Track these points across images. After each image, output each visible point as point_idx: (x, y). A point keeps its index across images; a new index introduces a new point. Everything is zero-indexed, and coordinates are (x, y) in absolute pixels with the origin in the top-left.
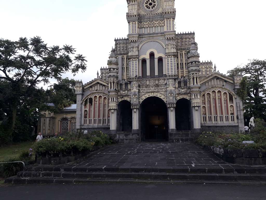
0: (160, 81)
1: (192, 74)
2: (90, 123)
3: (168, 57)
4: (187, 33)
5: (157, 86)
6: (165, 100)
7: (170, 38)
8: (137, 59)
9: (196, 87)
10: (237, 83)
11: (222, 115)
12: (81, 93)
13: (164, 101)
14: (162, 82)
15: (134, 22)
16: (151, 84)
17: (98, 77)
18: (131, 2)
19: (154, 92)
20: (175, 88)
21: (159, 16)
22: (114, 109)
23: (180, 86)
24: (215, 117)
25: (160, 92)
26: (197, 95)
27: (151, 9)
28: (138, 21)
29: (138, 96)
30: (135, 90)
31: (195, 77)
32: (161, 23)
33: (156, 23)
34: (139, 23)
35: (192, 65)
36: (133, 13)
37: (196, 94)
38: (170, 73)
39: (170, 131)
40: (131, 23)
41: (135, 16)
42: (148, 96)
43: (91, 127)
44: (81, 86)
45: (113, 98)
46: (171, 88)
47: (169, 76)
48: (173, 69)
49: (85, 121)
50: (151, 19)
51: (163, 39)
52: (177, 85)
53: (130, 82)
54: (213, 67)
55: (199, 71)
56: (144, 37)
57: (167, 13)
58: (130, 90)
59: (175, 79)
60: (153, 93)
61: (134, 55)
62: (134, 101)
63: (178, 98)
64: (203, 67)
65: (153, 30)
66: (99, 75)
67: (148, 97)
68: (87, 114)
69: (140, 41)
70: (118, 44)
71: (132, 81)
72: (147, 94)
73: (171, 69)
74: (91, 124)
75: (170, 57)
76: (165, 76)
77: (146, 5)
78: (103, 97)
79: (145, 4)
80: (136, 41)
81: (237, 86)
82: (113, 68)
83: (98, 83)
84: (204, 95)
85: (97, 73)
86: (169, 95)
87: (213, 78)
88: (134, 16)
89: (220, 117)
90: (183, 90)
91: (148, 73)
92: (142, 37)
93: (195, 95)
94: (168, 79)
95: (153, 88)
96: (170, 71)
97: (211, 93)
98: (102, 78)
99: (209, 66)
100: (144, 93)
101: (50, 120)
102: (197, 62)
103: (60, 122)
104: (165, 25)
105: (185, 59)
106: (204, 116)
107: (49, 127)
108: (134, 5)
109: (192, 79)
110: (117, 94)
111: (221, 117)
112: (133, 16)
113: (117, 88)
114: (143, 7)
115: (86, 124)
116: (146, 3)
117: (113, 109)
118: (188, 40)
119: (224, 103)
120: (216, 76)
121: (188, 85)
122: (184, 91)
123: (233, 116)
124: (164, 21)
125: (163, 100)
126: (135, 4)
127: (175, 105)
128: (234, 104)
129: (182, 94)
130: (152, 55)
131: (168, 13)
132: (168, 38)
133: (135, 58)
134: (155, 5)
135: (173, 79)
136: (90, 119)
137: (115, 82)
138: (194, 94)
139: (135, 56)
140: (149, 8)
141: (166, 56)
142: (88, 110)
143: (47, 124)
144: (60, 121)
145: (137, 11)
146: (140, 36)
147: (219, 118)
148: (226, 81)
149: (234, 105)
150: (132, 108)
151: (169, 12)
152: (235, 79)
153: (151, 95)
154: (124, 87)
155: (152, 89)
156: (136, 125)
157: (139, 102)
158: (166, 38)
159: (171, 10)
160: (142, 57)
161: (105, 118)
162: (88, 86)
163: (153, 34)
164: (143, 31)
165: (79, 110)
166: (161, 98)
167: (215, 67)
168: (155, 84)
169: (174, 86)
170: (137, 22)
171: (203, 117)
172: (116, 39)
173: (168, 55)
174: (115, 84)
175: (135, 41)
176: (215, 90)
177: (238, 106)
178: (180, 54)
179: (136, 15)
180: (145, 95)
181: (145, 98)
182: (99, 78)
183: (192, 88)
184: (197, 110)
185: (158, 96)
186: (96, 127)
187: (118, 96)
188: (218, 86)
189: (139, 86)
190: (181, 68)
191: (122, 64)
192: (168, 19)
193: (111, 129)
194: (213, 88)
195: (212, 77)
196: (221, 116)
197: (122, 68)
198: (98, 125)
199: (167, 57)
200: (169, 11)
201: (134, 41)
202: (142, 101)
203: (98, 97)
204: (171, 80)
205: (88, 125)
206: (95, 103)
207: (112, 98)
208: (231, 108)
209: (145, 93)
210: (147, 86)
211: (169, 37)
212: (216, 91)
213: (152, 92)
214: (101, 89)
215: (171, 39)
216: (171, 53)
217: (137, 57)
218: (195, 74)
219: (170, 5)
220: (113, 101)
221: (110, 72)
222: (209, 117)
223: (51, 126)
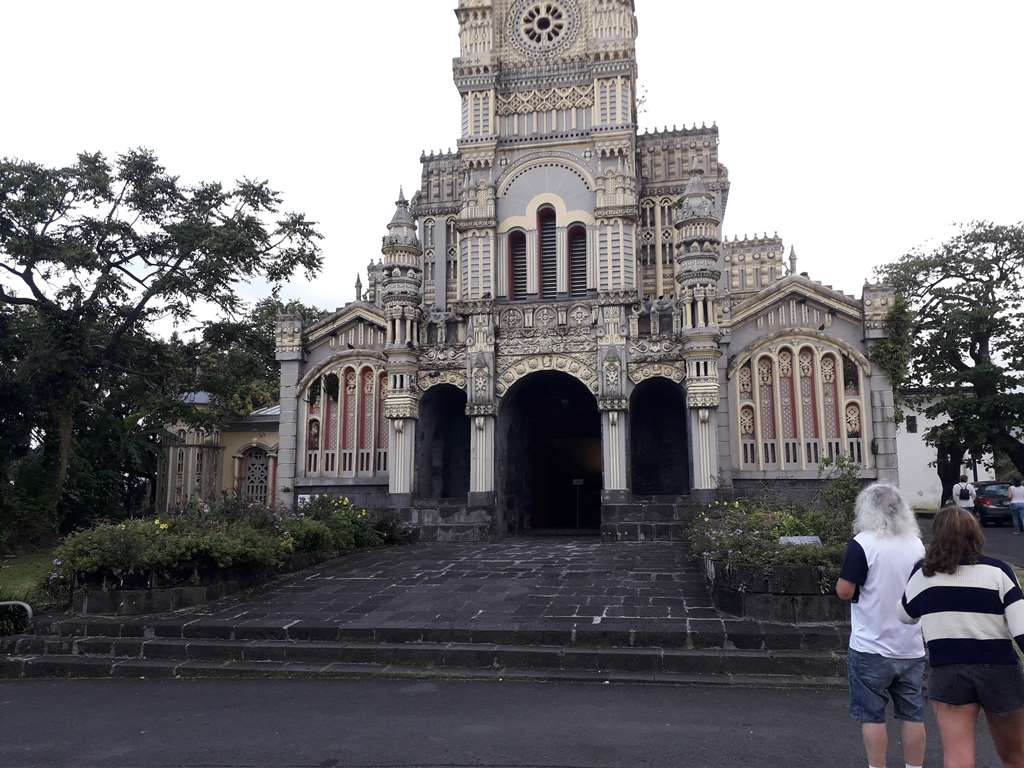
0: (574, 314)
1: (690, 287)
2: (327, 469)
3: (602, 222)
4: (689, 128)
5: (563, 330)
6: (590, 385)
7: (612, 151)
8: (489, 230)
9: (700, 337)
10: (875, 318)
11: (815, 440)
12: (296, 355)
13: (588, 385)
14: (579, 316)
15: (481, 92)
16: (540, 325)
17: (359, 298)
18: (471, 18)
19: (550, 354)
20: (628, 338)
21: (574, 67)
22: (404, 419)
23: (644, 333)
24: (787, 445)
25: (574, 355)
26: (706, 364)
27: (545, 41)
28: (496, 89)
29: (492, 369)
30: (482, 346)
31: (700, 296)
32: (581, 96)
33: (564, 96)
34: (500, 97)
35: (688, 255)
36: (478, 61)
37: (702, 363)
38: (610, 281)
39: (605, 498)
40: (470, 97)
41: (486, 69)
42: (529, 370)
43: (331, 483)
44: (296, 330)
45: (402, 377)
46: (612, 339)
47: (607, 294)
48: (622, 269)
49: (311, 463)
50: (544, 82)
51: (588, 154)
52: (634, 330)
53: (465, 317)
54: (786, 258)
55: (716, 275)
56: (518, 149)
57: (602, 56)
58: (465, 346)
59: (628, 307)
60: (547, 359)
61: (478, 216)
62: (478, 387)
63: (640, 376)
64: (749, 258)
65: (551, 123)
66: (363, 292)
67: (530, 374)
68: (317, 435)
69: (504, 162)
70: (432, 172)
71: (472, 314)
72: (525, 362)
73: (615, 269)
74: (332, 470)
75: (612, 222)
76: (592, 293)
77: (529, 26)
78: (376, 373)
79: (522, 21)
80: (487, 163)
81: (875, 328)
82: (402, 264)
83: (360, 319)
84: (748, 364)
85: (356, 281)
86: (606, 364)
87: (785, 300)
88: (482, 69)
89: (809, 445)
90: (656, 348)
91: (532, 285)
92: (509, 150)
93: (698, 364)
94: (602, 306)
95: (549, 339)
96: (610, 275)
97: (775, 357)
98: (372, 300)
99: (771, 255)
100: (515, 358)
101: (200, 457)
102: (707, 244)
103: (237, 461)
104: (593, 104)
105: (662, 229)
106: (749, 442)
107: (198, 481)
108: (480, 27)
109: (689, 307)
110: (415, 361)
111: (812, 446)
112: (478, 71)
113: (418, 340)
114: (516, 34)
115: (315, 470)
116: (527, 21)
117: (401, 418)
118: (691, 154)
119: (826, 395)
120: (794, 293)
121: (674, 329)
122: (658, 351)
123: (859, 444)
124: (591, 87)
125: (585, 382)
126: (486, 23)
127: (624, 401)
128: (860, 399)
129: (653, 362)
130: (547, 215)
131: (607, 56)
132: (604, 153)
133: (483, 228)
134: (560, 27)
135: (620, 305)
136: (327, 455)
137: (410, 316)
138: (695, 363)
139: (483, 219)
140: (538, 40)
141: (596, 219)
142: (320, 420)
143: (190, 469)
144: (239, 458)
145: (492, 52)
146: (503, 144)
147: (802, 451)
148: (833, 312)
149: (863, 400)
150: (467, 413)
151: (611, 55)
152: (868, 302)
153: (542, 365)
154: (441, 334)
155: (544, 343)
156: (482, 475)
157: (496, 391)
158: (600, 152)
159: (615, 45)
160: (508, 224)
161: (382, 451)
162: (323, 332)
163: (551, 137)
164: (515, 127)
165: (291, 418)
166: (577, 375)
167: (792, 259)
168: (555, 322)
169: (624, 334)
170: (491, 94)
171: (745, 446)
172: (428, 154)
173: (604, 216)
174: (408, 323)
175: (483, 166)
176: (792, 343)
177: (877, 403)
179: (490, 69)
180: (520, 367)
181: (518, 377)
182: (362, 299)
183: (689, 339)
184: (704, 422)
185: (566, 370)
186: (351, 483)
187: (421, 368)
188: (804, 329)
189: (497, 333)
190: (664, 262)
191: (447, 248)
192: (607, 79)
193: (391, 491)
194: (780, 336)
195: (781, 296)
196: (812, 441)
197: (449, 263)
198: (357, 475)
199: (598, 222)
200: (611, 49)
201: (479, 163)
202: (508, 386)
203: (358, 371)
204: (611, 309)
205: (321, 477)
206: (349, 392)
207: (398, 376)
208: (852, 412)
209: (520, 358)
210: (527, 333)
211: (607, 147)
212: (796, 350)
213: (543, 355)
214: (370, 341)
215: (617, 154)
216: (613, 208)
217: (494, 223)
218: (701, 285)
219: (615, 28)
220: (402, 386)
221: (389, 282)
222: (766, 445)
223: (203, 478)
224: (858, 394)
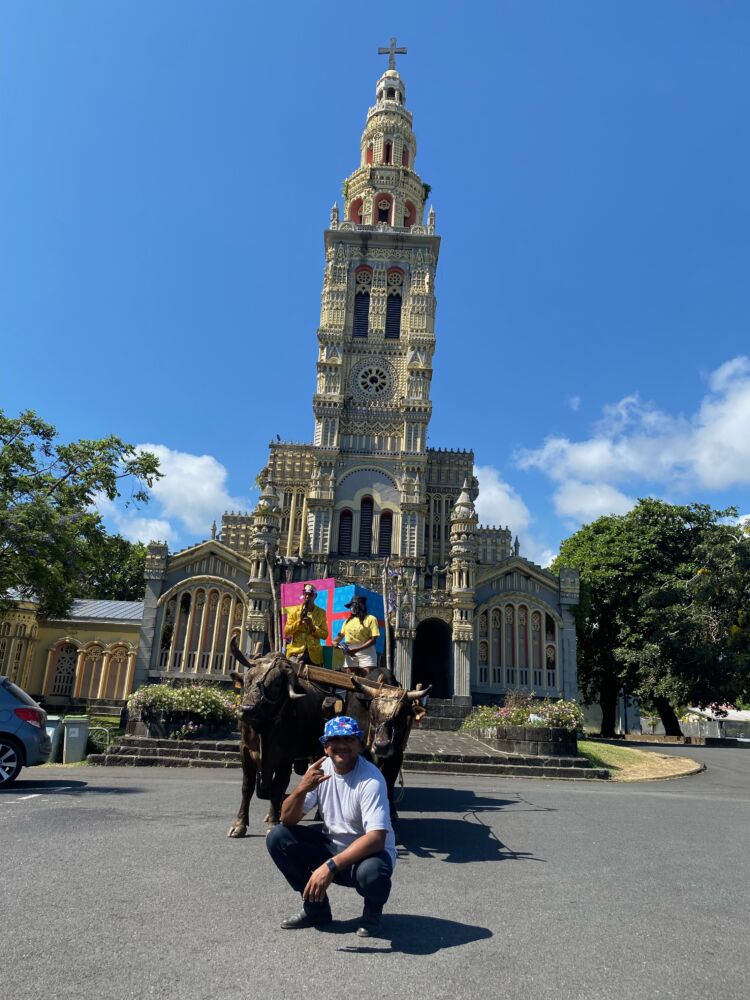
3: (405, 512)
5: (375, 580)
8: (329, 508)
9: (464, 595)
10: (567, 591)
15: (330, 418)
16: (359, 574)
18: (328, 370)
20: (418, 590)
21: (392, 412)
23: (427, 587)
24: (508, 670)
26: (467, 612)
27: (373, 392)
28: (340, 418)
31: (465, 569)
32: (394, 430)
34: (342, 422)
36: (331, 398)
37: (464, 612)
38: (408, 551)
40: (323, 420)
41: (335, 404)
47: (406, 559)
48: (416, 544)
49: (163, 658)
51: (397, 467)
52: (421, 585)
53: (308, 564)
54: (512, 544)
56: (352, 457)
57: (411, 409)
59: (418, 569)
61: (323, 498)
63: (423, 616)
64: (489, 542)
65: (375, 444)
69: (342, 464)
71: (313, 563)
73: (412, 543)
75: (411, 513)
76: (395, 557)
77: (364, 380)
79: (360, 377)
80: (330, 464)
81: (567, 597)
82: (269, 524)
84: (486, 613)
86: (402, 606)
87: (511, 572)
88: (333, 404)
89: (522, 672)
90: (435, 598)
92: (346, 457)
94: (402, 567)
96: (408, 547)
97: (503, 610)
99: (504, 541)
102: (471, 536)
104: (403, 436)
106: (484, 667)
108: (333, 377)
111: (524, 673)
112: (330, 405)
114: (356, 384)
116: (363, 377)
118: (455, 468)
119: (534, 638)
120: (517, 568)
123: (553, 674)
124: (402, 425)
126: (337, 375)
127: (413, 632)
128: (555, 643)
129: (433, 608)
130: (367, 502)
131: (414, 409)
132: (408, 469)
133: (325, 506)
134: (384, 384)
135: (414, 567)
138: (460, 611)
139: (326, 501)
140: (370, 390)
141: (401, 510)
145: (340, 394)
146: (343, 453)
147: (518, 676)
151: (417, 409)
152: (563, 580)
159: (420, 403)
160: (344, 504)
163: (375, 453)
164: (351, 443)
167: (517, 545)
168: (368, 574)
169: (416, 587)
170: (337, 420)
171: (481, 670)
173: (406, 509)
175: (328, 465)
176: (513, 600)
177: (566, 647)
178: (435, 501)
179: (338, 405)
183: (457, 595)
184: (463, 651)
190: (434, 537)
192: (413, 423)
194: (508, 596)
195: (508, 569)
198: (198, 672)
199: (402, 512)
200: (417, 405)
201: (325, 463)
204: (407, 570)
206: (197, 608)
208: (550, 652)
210: (349, 579)
211: (410, 465)
212: (516, 607)
214: (218, 571)
215: (416, 470)
218: (466, 561)
219: (420, 392)
222: (494, 670)
224: (554, 640)
